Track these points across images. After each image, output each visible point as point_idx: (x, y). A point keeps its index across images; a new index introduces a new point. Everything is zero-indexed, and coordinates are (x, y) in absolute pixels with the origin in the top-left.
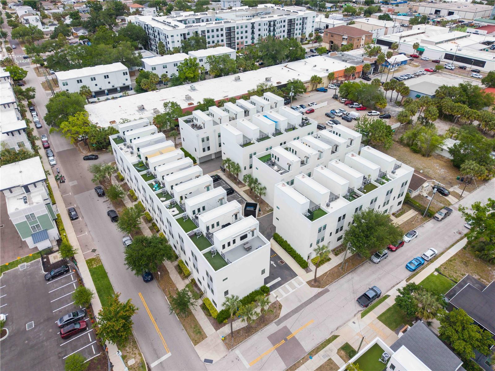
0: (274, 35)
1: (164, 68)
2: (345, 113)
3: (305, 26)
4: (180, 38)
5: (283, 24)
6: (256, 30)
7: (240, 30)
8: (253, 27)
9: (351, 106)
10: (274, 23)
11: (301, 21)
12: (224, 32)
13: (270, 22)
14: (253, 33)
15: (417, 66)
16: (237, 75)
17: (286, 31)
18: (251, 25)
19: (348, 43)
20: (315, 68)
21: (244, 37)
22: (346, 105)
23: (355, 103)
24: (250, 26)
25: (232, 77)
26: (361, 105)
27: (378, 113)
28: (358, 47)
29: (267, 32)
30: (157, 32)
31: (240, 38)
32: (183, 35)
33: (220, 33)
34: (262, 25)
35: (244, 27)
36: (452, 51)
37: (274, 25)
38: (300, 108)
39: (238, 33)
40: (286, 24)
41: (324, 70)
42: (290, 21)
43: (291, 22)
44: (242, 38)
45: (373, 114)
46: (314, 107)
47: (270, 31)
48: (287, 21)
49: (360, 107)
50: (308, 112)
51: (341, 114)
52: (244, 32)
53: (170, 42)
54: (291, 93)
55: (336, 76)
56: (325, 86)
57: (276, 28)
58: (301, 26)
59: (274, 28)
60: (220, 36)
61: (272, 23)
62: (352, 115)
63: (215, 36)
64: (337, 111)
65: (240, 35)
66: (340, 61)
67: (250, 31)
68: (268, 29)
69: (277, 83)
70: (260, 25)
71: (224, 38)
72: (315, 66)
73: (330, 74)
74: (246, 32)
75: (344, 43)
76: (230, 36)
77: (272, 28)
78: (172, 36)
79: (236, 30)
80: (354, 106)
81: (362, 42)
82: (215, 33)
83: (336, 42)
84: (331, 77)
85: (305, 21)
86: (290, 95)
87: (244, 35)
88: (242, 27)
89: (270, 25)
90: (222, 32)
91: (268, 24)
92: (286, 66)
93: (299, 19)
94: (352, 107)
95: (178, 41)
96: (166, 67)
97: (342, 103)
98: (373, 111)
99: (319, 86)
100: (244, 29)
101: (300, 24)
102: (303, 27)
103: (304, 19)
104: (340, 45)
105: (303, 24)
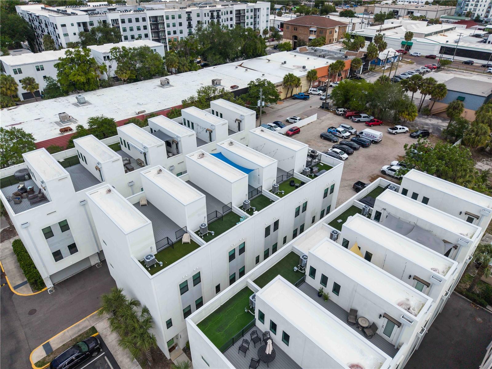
1: (38, 70)
2: (353, 131)
3: (257, 20)
4: (77, 30)
5: (229, 16)
6: (194, 23)
7: (171, 21)
8: (189, 19)
9: (357, 119)
10: (218, 13)
11: (253, 14)
12: (148, 23)
13: (212, 12)
14: (190, 26)
16: (164, 78)
17: (234, 26)
18: (186, 16)
19: (318, 36)
20: (285, 65)
21: (178, 32)
22: (347, 117)
23: (363, 115)
24: (185, 16)
25: (157, 81)
26: (372, 118)
27: (407, 129)
28: (330, 42)
30: (44, 22)
31: (172, 33)
32: (82, 25)
33: (141, 24)
34: (202, 15)
35: (176, 17)
37: (218, 17)
38: (275, 127)
39: (168, 26)
40: (234, 16)
41: (298, 67)
42: (238, 12)
43: (240, 14)
44: (175, 32)
45: (398, 131)
46: (298, 124)
48: (234, 13)
49: (371, 121)
50: (291, 133)
51: (348, 134)
52: (177, 25)
53: (62, 36)
54: (259, 102)
55: (318, 75)
56: (304, 90)
57: (221, 20)
58: (252, 20)
59: (218, 21)
60: (142, 28)
61: (215, 14)
62: (367, 135)
63: (135, 29)
64: (341, 129)
65: (172, 29)
66: (316, 58)
67: (185, 23)
68: (210, 22)
69: (232, 87)
70: (198, 16)
71: (149, 31)
72: (285, 62)
73: (309, 72)
74: (180, 24)
75: (312, 37)
76: (158, 29)
77: (216, 20)
78: (64, 26)
79: (166, 22)
80: (362, 119)
81: (336, 36)
82: (134, 24)
83: (301, 37)
84: (312, 76)
85: (258, 13)
86: (259, 105)
87: (178, 28)
88: (173, 18)
89: (212, 17)
90: (144, 24)
91: (210, 14)
92: (240, 66)
93: (250, 11)
94: (359, 122)
95: (75, 34)
96: (43, 69)
97: (340, 115)
98: (399, 127)
99: (296, 91)
100: (177, 21)
101: (251, 18)
102: (255, 21)
103: (256, 10)
104: (307, 40)
105: (255, 18)
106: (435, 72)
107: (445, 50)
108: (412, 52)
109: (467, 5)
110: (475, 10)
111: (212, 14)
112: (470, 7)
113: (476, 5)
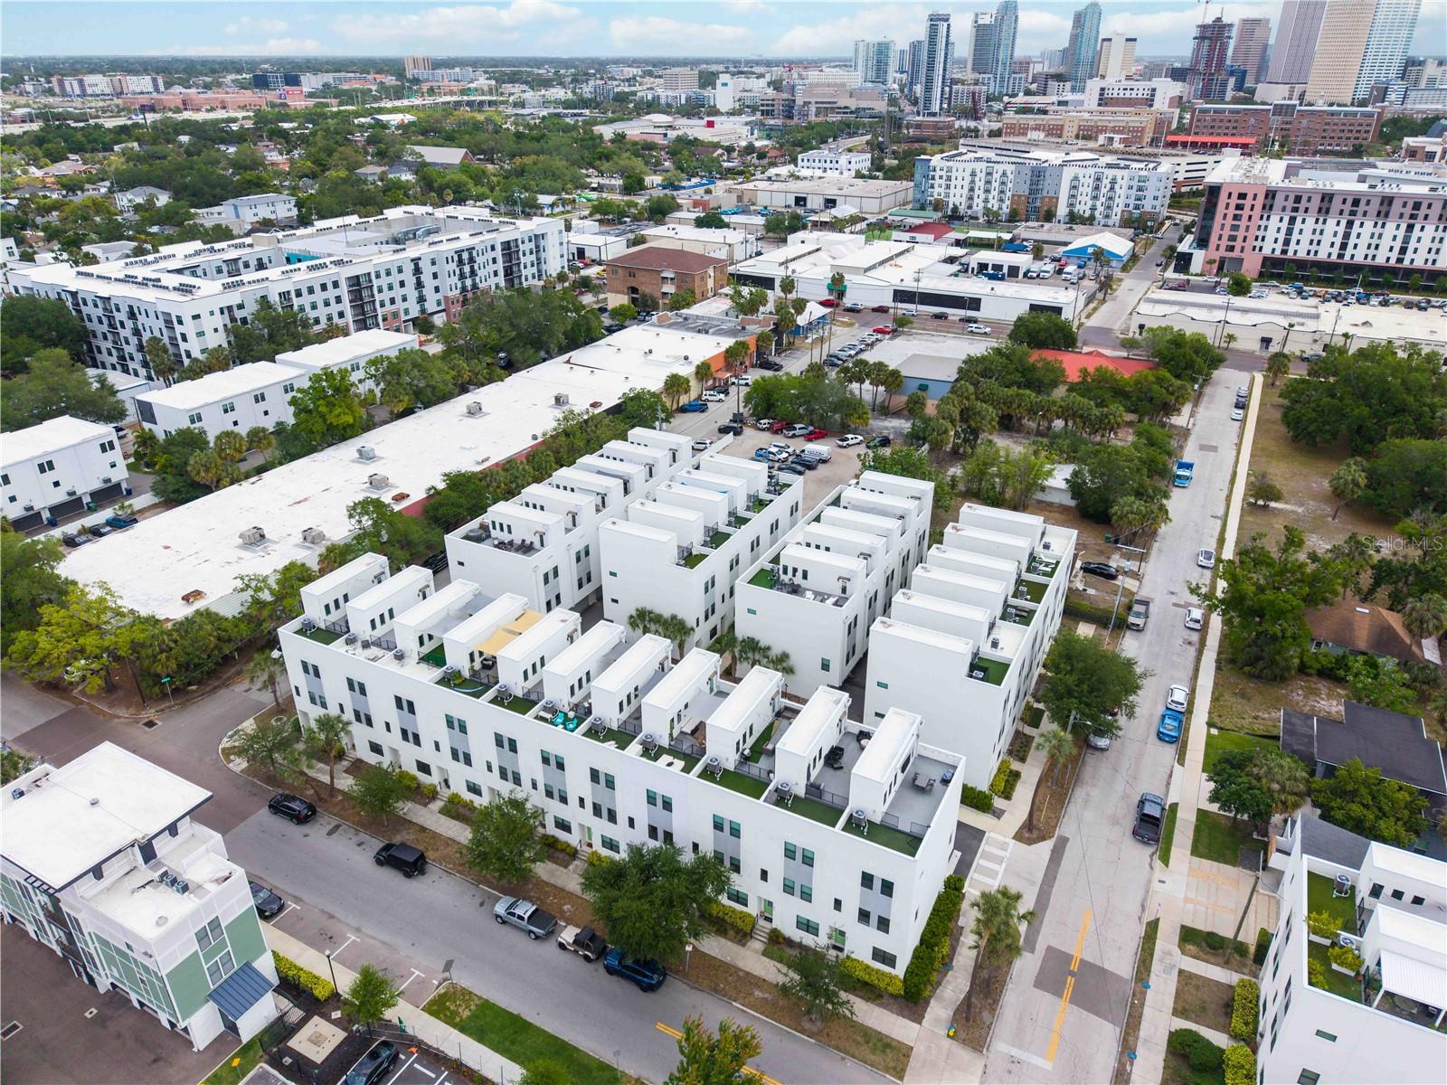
0: (475, 286)
1: (226, 411)
2: (790, 450)
3: (543, 255)
4: (219, 321)
5: (491, 255)
6: (426, 278)
7: (384, 281)
8: (417, 271)
9: (791, 433)
10: (470, 254)
11: (532, 245)
12: (344, 290)
13: (459, 252)
14: (419, 285)
15: (851, 325)
17: (501, 273)
18: (412, 266)
19: (678, 287)
20: (650, 357)
21: (398, 300)
22: (776, 432)
23: (798, 426)
24: (409, 268)
26: (811, 428)
27: (861, 438)
28: (704, 297)
29: (455, 280)
31: (387, 302)
32: (226, 311)
33: (331, 294)
34: (441, 261)
35: (394, 271)
36: (904, 284)
37: (472, 260)
39: (380, 291)
40: (498, 253)
41: (676, 358)
42: (507, 246)
43: (509, 248)
44: (393, 301)
45: (850, 442)
46: (710, 451)
47: (462, 277)
48: (499, 248)
49: (811, 433)
51: (785, 455)
52: (396, 286)
54: (657, 424)
55: (713, 369)
56: (693, 394)
57: (476, 267)
58: (533, 257)
59: (472, 268)
60: (333, 301)
61: (465, 256)
62: (811, 453)
63: (320, 304)
64: (774, 450)
65: (386, 296)
66: (693, 334)
67: (411, 281)
68: (458, 272)
69: (592, 406)
70: (433, 263)
71: (346, 306)
72: (650, 352)
73: (698, 367)
74: (402, 284)
75: (669, 288)
76: (361, 299)
77: (467, 269)
78: (196, 317)
79: (376, 283)
80: (797, 432)
81: (710, 283)
82: (319, 296)
83: (645, 289)
84: (703, 371)
85: (542, 243)
87: (397, 293)
88: (388, 273)
89: (461, 262)
90: (337, 292)
91: (456, 258)
92: (570, 363)
93: (526, 241)
94: (794, 436)
95: (216, 330)
96: (233, 410)
97: (763, 430)
98: (850, 436)
99: (684, 400)
100: (395, 278)
101: (531, 253)
102: (538, 259)
103: (538, 238)
104: (659, 295)
105: (538, 252)
106: (891, 339)
107: (901, 296)
108: (848, 301)
109: (932, 187)
110: (947, 195)
111: (460, 256)
112: (937, 190)
113: (948, 187)
